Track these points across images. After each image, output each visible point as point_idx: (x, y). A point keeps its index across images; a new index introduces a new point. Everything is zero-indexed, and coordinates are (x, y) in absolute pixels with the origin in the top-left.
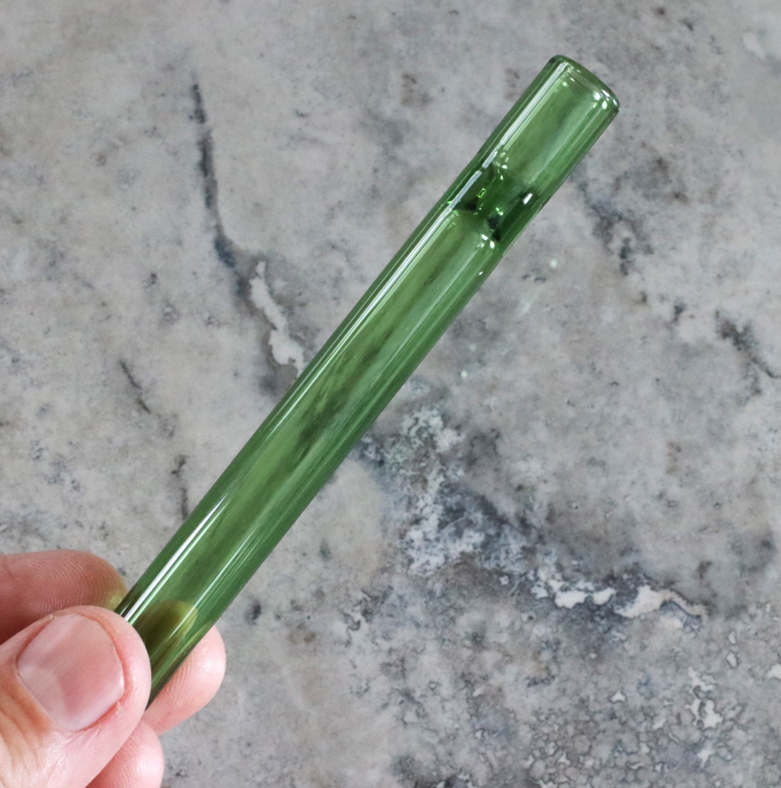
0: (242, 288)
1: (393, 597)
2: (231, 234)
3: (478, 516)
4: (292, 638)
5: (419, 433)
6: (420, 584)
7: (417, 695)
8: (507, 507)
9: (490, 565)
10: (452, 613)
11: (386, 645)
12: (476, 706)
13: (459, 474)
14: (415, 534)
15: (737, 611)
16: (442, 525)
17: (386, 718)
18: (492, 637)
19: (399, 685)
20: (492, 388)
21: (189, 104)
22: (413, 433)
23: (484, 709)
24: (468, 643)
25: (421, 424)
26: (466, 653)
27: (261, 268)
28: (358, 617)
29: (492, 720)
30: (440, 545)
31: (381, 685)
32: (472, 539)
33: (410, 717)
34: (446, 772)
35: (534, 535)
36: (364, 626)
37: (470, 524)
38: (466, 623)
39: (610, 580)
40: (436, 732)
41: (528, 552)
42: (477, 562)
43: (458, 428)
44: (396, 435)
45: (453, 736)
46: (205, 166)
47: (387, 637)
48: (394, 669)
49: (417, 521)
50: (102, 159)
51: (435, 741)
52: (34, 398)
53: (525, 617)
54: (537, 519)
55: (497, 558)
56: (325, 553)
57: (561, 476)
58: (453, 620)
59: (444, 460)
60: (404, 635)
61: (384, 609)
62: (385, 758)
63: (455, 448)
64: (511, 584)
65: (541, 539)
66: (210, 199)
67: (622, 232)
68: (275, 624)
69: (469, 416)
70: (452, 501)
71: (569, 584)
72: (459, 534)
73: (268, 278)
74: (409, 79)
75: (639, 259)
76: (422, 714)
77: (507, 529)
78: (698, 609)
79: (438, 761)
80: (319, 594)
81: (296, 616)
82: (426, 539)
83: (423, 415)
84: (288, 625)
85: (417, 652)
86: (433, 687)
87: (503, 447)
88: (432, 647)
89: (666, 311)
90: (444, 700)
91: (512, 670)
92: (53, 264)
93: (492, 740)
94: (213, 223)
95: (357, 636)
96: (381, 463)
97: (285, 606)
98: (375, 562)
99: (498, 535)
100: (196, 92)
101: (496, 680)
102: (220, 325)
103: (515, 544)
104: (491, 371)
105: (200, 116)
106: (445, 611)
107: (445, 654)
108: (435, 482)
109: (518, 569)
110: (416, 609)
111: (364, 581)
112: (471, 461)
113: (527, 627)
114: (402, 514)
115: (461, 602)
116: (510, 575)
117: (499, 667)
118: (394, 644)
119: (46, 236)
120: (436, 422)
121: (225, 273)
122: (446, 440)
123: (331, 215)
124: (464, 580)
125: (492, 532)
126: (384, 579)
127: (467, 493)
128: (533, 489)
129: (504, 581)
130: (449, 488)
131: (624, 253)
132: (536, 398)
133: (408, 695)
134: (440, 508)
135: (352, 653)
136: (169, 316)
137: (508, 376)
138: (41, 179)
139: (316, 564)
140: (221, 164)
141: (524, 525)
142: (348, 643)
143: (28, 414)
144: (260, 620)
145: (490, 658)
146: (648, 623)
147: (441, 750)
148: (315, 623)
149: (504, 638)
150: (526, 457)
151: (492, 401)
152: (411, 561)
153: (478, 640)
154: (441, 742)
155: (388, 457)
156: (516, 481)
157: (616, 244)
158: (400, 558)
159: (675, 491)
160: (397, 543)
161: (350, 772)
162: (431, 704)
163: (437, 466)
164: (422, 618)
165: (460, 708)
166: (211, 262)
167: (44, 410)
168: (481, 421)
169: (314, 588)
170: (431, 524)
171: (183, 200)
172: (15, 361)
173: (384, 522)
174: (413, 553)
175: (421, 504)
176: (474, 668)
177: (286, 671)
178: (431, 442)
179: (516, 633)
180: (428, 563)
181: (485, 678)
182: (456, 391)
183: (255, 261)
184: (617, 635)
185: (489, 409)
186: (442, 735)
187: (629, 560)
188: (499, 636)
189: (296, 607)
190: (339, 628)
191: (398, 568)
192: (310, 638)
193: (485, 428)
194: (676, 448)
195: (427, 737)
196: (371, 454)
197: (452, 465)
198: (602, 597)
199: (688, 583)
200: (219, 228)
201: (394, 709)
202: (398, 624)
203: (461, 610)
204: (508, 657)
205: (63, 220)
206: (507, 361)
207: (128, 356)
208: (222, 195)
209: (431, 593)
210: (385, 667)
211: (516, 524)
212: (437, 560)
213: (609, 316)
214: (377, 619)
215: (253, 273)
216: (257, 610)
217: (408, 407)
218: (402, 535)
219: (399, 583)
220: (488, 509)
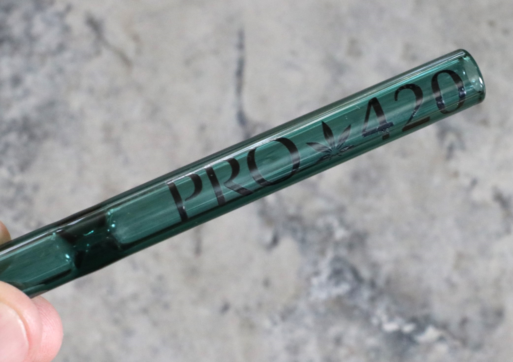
2: (248, 110)
3: (349, 276)
6: (313, 308)
8: (365, 273)
9: (350, 303)
11: (289, 336)
13: (343, 252)
14: (315, 281)
15: (478, 347)
16: (330, 278)
19: (293, 358)
20: (368, 209)
21: (235, 40)
24: (333, 341)
26: (330, 347)
27: (259, 129)
30: (327, 289)
31: (284, 357)
32: (344, 288)
35: (377, 290)
36: (280, 325)
37: (344, 279)
39: (413, 320)
41: (373, 299)
43: (347, 228)
46: (240, 73)
47: (291, 331)
49: (317, 274)
50: (188, 63)
54: (380, 282)
56: (267, 283)
57: (397, 261)
59: (337, 244)
60: (300, 333)
63: (344, 239)
65: (380, 293)
67: (451, 138)
68: (234, 317)
69: (353, 223)
70: (338, 266)
71: (391, 319)
72: (337, 284)
74: (353, 42)
75: (458, 153)
78: (457, 343)
80: (260, 305)
81: (246, 314)
82: (320, 284)
83: (330, 219)
84: (241, 317)
87: (369, 242)
88: (314, 341)
89: (466, 182)
91: (353, 360)
92: (153, 113)
95: (277, 330)
96: (304, 240)
100: (241, 35)
103: (366, 294)
104: (369, 201)
105: (241, 46)
108: (330, 254)
109: (365, 306)
110: (309, 320)
112: (351, 246)
114: (309, 269)
116: (361, 310)
117: (347, 357)
118: (295, 336)
119: (152, 98)
120: (336, 223)
121: (240, 129)
122: (340, 233)
124: (337, 308)
125: (355, 285)
126: (294, 302)
127: (346, 263)
128: (381, 266)
129: (357, 312)
130: (337, 259)
131: (451, 149)
132: (390, 219)
134: (330, 269)
135: (271, 338)
137: (378, 205)
140: (248, 73)
141: (373, 284)
142: (270, 332)
145: (343, 352)
146: (429, 346)
149: (352, 342)
152: (309, 294)
153: (338, 341)
155: (308, 238)
157: (447, 143)
158: (304, 292)
159: (456, 278)
160: (305, 283)
164: (311, 325)
168: (360, 227)
182: (349, 208)
183: (257, 125)
184: (412, 350)
185: (364, 221)
187: (425, 312)
188: (349, 341)
189: (247, 309)
190: (267, 323)
192: (251, 326)
194: (460, 256)
197: (341, 247)
198: (408, 328)
199: (454, 327)
200: (241, 107)
204: (352, 353)
206: (379, 196)
211: (368, 283)
212: (323, 296)
213: (437, 180)
215: (254, 131)
216: (225, 308)
217: (322, 213)
218: (308, 280)
219: (302, 305)
220: (355, 273)
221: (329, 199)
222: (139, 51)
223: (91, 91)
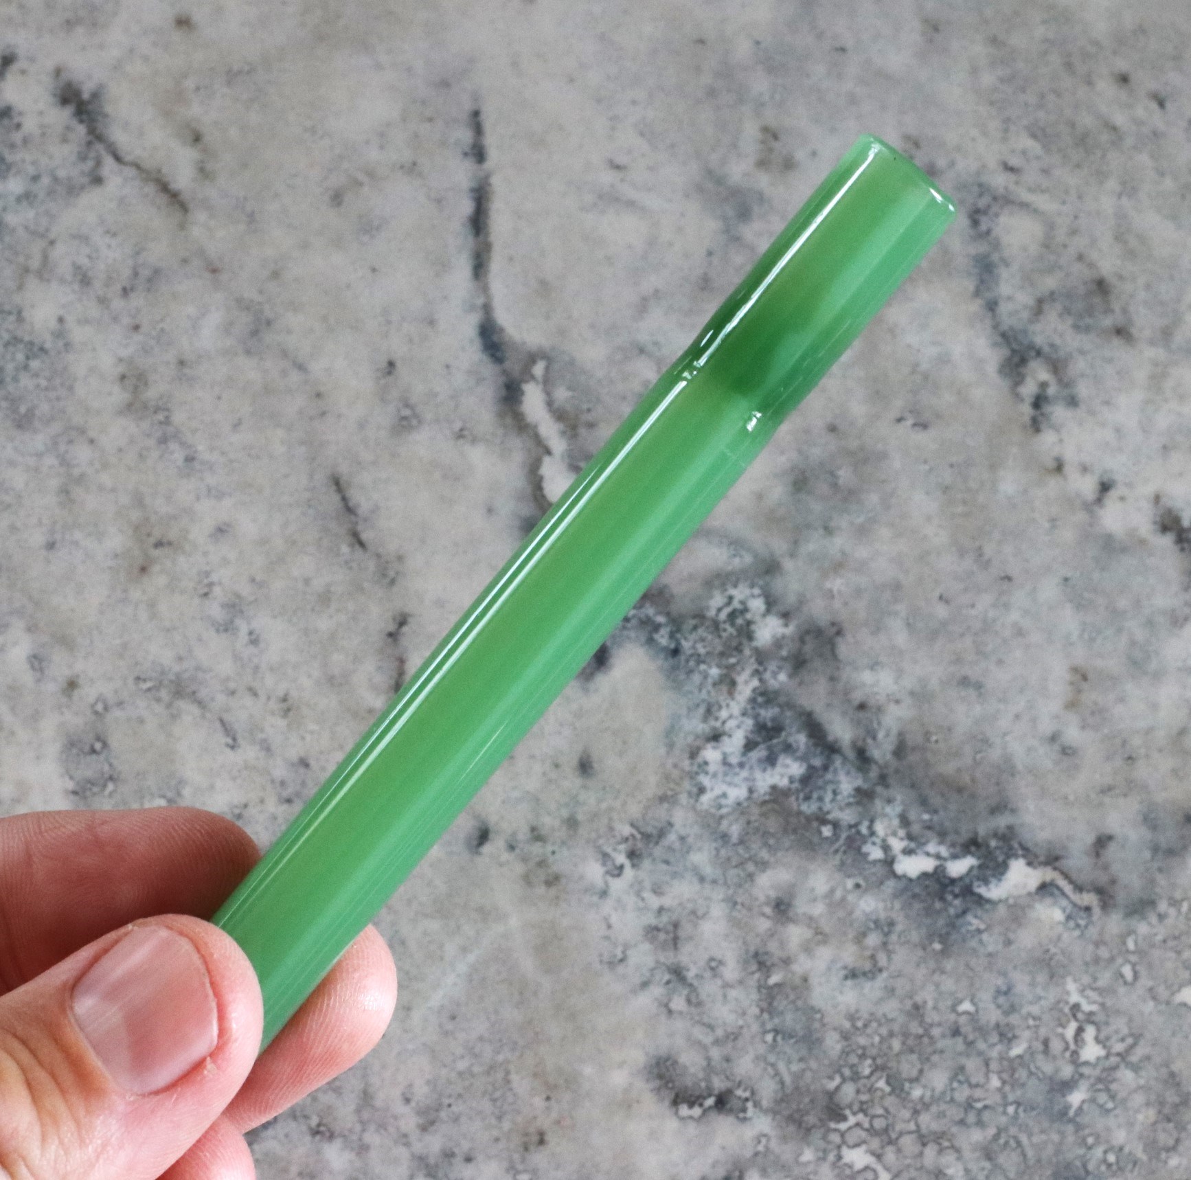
0: (511, 394)
1: (672, 837)
2: (503, 318)
3: (801, 740)
4: (527, 879)
5: (732, 616)
6: (711, 824)
7: (690, 974)
8: (841, 730)
9: (809, 808)
10: (751, 867)
11: (654, 902)
12: (770, 997)
13: (780, 679)
14: (711, 754)
15: (1142, 906)
16: (749, 746)
17: (645, 1001)
18: (801, 906)
19: (668, 957)
20: (838, 566)
21: (465, 136)
22: (723, 616)
23: (781, 1003)
24: (768, 910)
25: (736, 604)
26: (764, 925)
27: (539, 369)
28: (621, 859)
29: (790, 1020)
30: (744, 773)
31: (643, 956)
32: (789, 770)
33: (678, 1003)
34: (719, 1084)
35: (874, 773)
36: (629, 872)
37: (788, 748)
38: (768, 883)
39: (972, 845)
40: (711, 1027)
41: (864, 796)
42: (792, 802)
43: (786, 616)
44: (700, 616)
45: (734, 1036)
46: (478, 222)
47: (657, 891)
48: (662, 936)
49: (716, 737)
50: (337, 198)
51: (708, 1040)
52: (209, 513)
53: (850, 883)
54: (881, 752)
55: (820, 799)
56: (585, 767)
57: (921, 696)
58: (751, 877)
59: (761, 657)
60: (682, 891)
61: (658, 851)
62: (638, 1057)
63: (778, 643)
64: (836, 836)
65: (883, 779)
66: (479, 267)
67: (1039, 373)
68: (506, 856)
69: (802, 601)
70: (768, 714)
71: (915, 845)
72: (771, 760)
73: (547, 383)
74: (771, 134)
75: (1058, 412)
76: (694, 1001)
77: (838, 762)
78: (1089, 899)
79: (709, 1068)
80: (571, 823)
81: (537, 849)
82: (725, 762)
83: (739, 593)
84: (525, 860)
85: (696, 916)
86: (714, 966)
87: (844, 649)
88: (718, 911)
89: (1087, 486)
90: (726, 985)
91: (824, 954)
92: (255, 333)
93: (788, 1048)
94: (480, 301)
95: (617, 885)
96: (676, 652)
97: (523, 834)
98: (652, 784)
99: (826, 768)
100: (476, 121)
101: (802, 965)
102: (474, 440)
103: (847, 783)
104: (838, 543)
105: (478, 153)
106: (741, 864)
107: (735, 923)
108: (746, 686)
109: (847, 817)
110: (701, 858)
111: (635, 810)
112: (798, 663)
113: (850, 898)
114: (695, 725)
115: (764, 854)
116: (836, 825)
117: (807, 949)
118: (667, 901)
119: (250, 294)
120: (757, 605)
121: (489, 370)
122: (768, 630)
123: (643, 306)
124: (773, 824)
125: (817, 762)
126: (661, 812)
127: (789, 705)
128: (880, 709)
129: (827, 831)
130: (765, 696)
131: (1039, 402)
132: (897, 586)
133: (678, 973)
134: (749, 723)
135: (607, 907)
136: (406, 422)
137: (862, 552)
138: (251, 218)
139: (572, 781)
140: (500, 222)
141: (863, 758)
142: (604, 894)
143: (199, 533)
144: (487, 849)
145: (796, 934)
146: (1018, 911)
147: (715, 1053)
148: (562, 862)
149: (818, 909)
150: (874, 666)
151: (836, 584)
152: (702, 790)
153: (782, 908)
154: (717, 1042)
155: (686, 645)
156: (857, 696)
157: (1029, 389)
158: (687, 785)
159: (1073, 734)
160: (686, 764)
161: (588, 1070)
162: (709, 988)
163: (751, 665)
164: (708, 870)
165: (747, 998)
166: (471, 354)
167: (221, 531)
168: (818, 610)
169: (565, 813)
170: (734, 743)
171: (442, 266)
172: (189, 459)
173: (670, 733)
174: (705, 780)
175: (724, 714)
176: (773, 946)
177: (514, 922)
178: (747, 632)
179: (835, 904)
180: (724, 795)
181: (787, 962)
182: (788, 564)
183: (532, 358)
184: (972, 921)
185: (830, 595)
186: (720, 1032)
187: (1002, 821)
188: (810, 906)
189: (537, 835)
190: (594, 871)
191: (683, 798)
192: (553, 881)
193: (823, 619)
194: (1081, 675)
195: (699, 1033)
196: (663, 639)
197: (772, 666)
198: (958, 868)
199: (1078, 860)
200: (487, 308)
201: (657, 991)
202: (675, 875)
203: (763, 865)
204: (821, 936)
205: (275, 275)
206: (862, 532)
207: (344, 469)
208: (496, 265)
209: (725, 837)
210: (652, 932)
211: (851, 754)
212: (737, 793)
213: (1009, 483)
214: (646, 864)
215: (527, 376)
216: (483, 836)
217: (720, 579)
218: (694, 754)
219: (682, 819)
220: (815, 730)
221: (736, 544)
222: (204, 173)
223: (85, 280)
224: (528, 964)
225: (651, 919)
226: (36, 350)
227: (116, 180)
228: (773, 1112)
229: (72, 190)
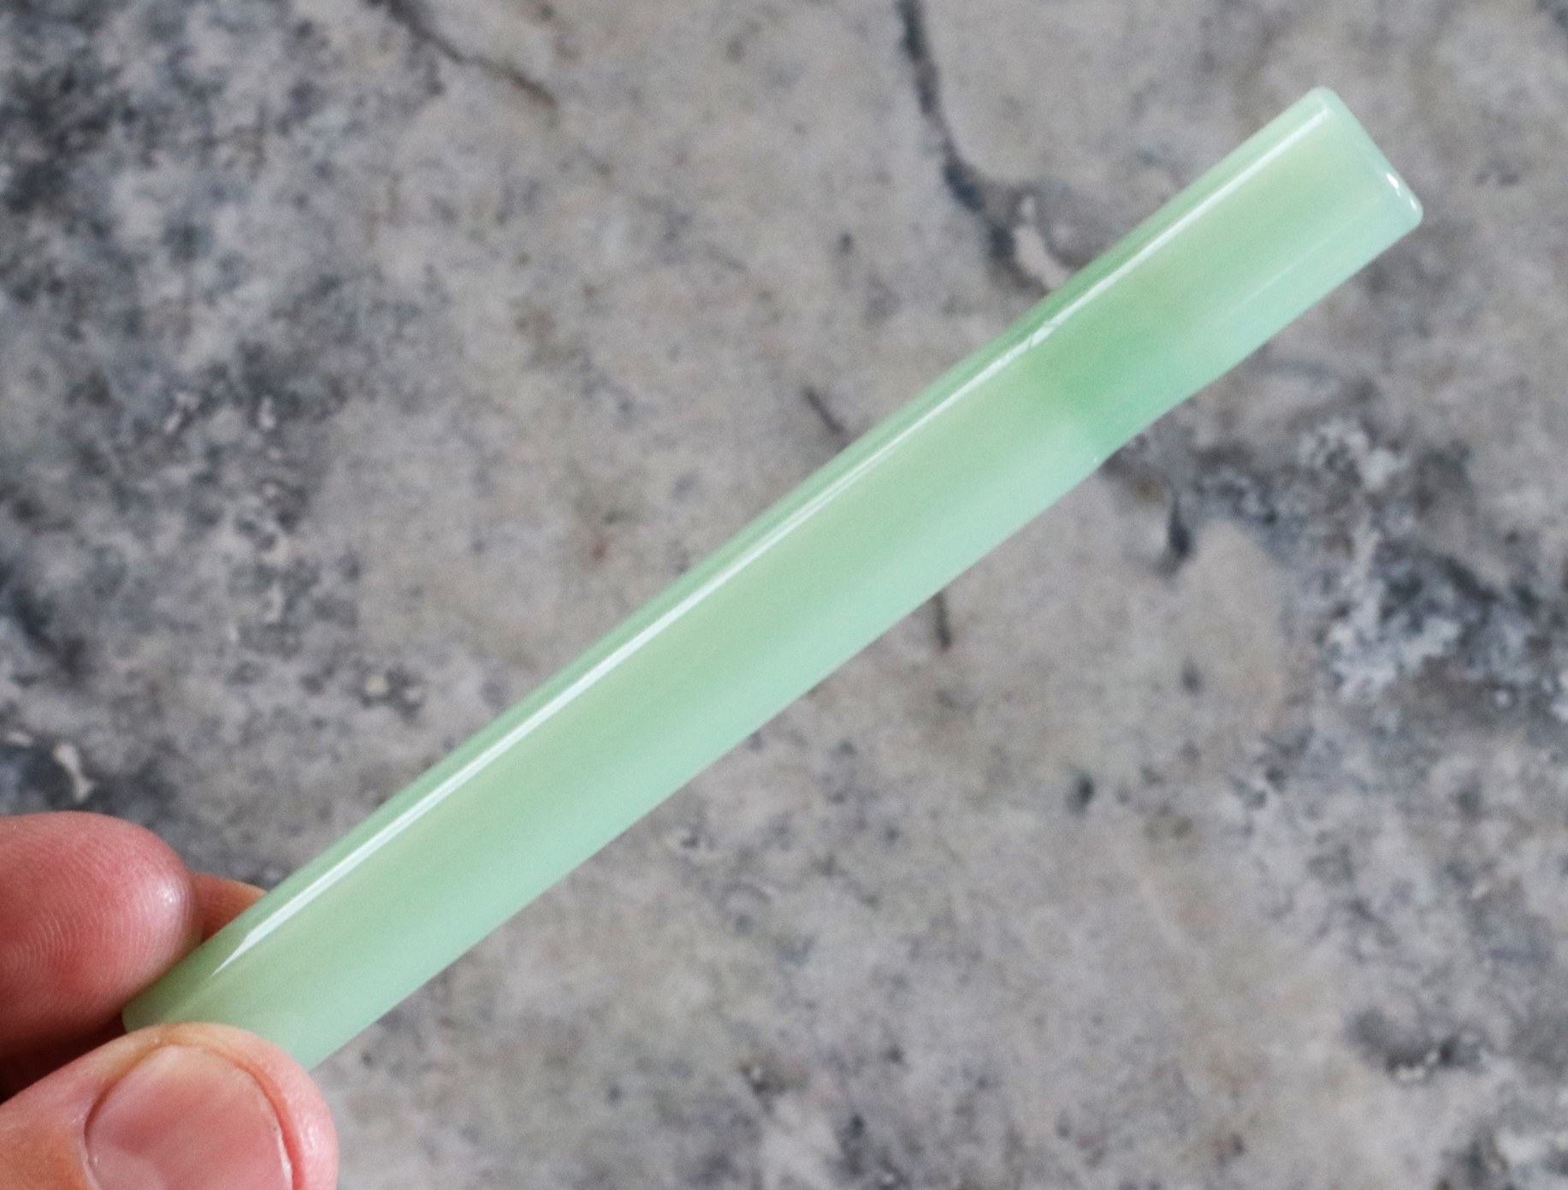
0: (1000, 246)
1: (1316, 746)
2: (974, 154)
3: (1446, 594)
4: (1151, 833)
5: (1331, 461)
6: (1361, 717)
7: (1376, 906)
8: (1493, 571)
9: (1475, 674)
10: (1420, 762)
11: (1311, 828)
12: (1477, 915)
13: (1405, 524)
14: (1342, 634)
16: (1386, 613)
17: (1327, 953)
18: (1492, 796)
19: (1343, 892)
20: (1447, 372)
22: (1320, 461)
23: (1493, 919)
24: (1452, 809)
25: (1332, 445)
26: (1451, 828)
27: (1028, 207)
28: (1259, 783)
29: (1507, 936)
30: (1386, 649)
31: (1312, 897)
32: (1440, 633)
33: (1368, 945)
34: (1439, 1033)
35: (1544, 615)
36: (1274, 800)
37: (1434, 608)
38: (1446, 775)
40: (1413, 966)
41: (1538, 646)
42: (1454, 673)
43: (1395, 446)
44: (1291, 469)
45: (1443, 972)
46: (914, 44)
47: (1313, 812)
48: (1331, 868)
49: (1342, 612)
50: (735, 50)
51: (1413, 981)
52: (664, 468)
53: (1544, 756)
54: (1546, 587)
55: (1487, 662)
56: (1191, 681)
58: (1422, 774)
59: (1377, 503)
60: (1344, 807)
61: (1304, 766)
62: (1331, 1020)
63: (1393, 481)
64: (1515, 701)
65: (1557, 620)
66: (928, 98)
68: (1118, 810)
69: (1411, 423)
70: (1400, 570)
72: (1416, 626)
73: (1043, 225)
76: (1388, 939)
77: (1497, 611)
79: (1423, 1016)
80: (1190, 753)
81: (1155, 795)
82: (1361, 640)
83: (1333, 430)
84: (1142, 809)
85: (1366, 834)
86: (1402, 892)
87: (1476, 472)
88: (1392, 822)
90: (1422, 912)
91: (1532, 847)
92: (671, 236)
93: (1512, 971)
94: (937, 139)
95: (1264, 818)
96: (1270, 519)
97: (1134, 777)
98: (1277, 685)
99: (1484, 621)
101: (1509, 867)
102: (968, 311)
103: (1514, 634)
104: (1440, 344)
106: (1408, 760)
107: (1418, 833)
108: (1366, 542)
109: (1523, 675)
110: (1358, 762)
111: (1263, 721)
112: (1423, 501)
113: (1551, 773)
114: (1315, 603)
115: (1433, 742)
116: (1512, 689)
117: (1510, 845)
118: (1328, 823)
119: (654, 188)
120: (1357, 440)
121: (968, 223)
122: (1378, 468)
123: (1138, 104)
124: (1435, 703)
125: (1473, 615)
126: (1297, 717)
127: (1424, 554)
128: (1535, 537)
129: (1502, 698)
130: (1391, 550)
132: (1522, 384)
133: (1360, 910)
134: (1379, 587)
135: (1256, 846)
136: (880, 307)
137: (1470, 349)
138: (636, 96)
139: (1179, 703)
140: (941, 38)
141: (1527, 601)
142: (1248, 830)
143: (657, 493)
144: (1096, 805)
145: (1492, 831)
147: (1427, 997)
148: (1189, 800)
149: (1513, 796)
150: (1517, 484)
151: (1449, 394)
152: (1338, 680)
153: (1469, 802)
154: (1427, 983)
155: (1282, 507)
156: (1505, 526)
158: (1320, 677)
160: (1314, 652)
161: (1277, 1050)
162: (1402, 919)
163: (1366, 516)
164: (1370, 775)
165: (1451, 922)
166: (942, 207)
167: (684, 486)
168: (1434, 430)
169: (1179, 742)
170: (1367, 614)
171: (881, 106)
172: (625, 407)
173: (1287, 621)
174: (1341, 667)
175: (1346, 581)
176: (1469, 853)
177: (1147, 889)
178: (1351, 475)
179: (1532, 784)
180: (1367, 682)
181: (1489, 866)
182: (1384, 383)
183: (1015, 197)
185: (1443, 410)
186: (1426, 971)
188: (1505, 793)
189: (1151, 777)
190: (1230, 806)
191: (1320, 695)
192: (1183, 828)
193: (1442, 441)
195: (1400, 975)
196: (1252, 505)
197: (1393, 510)
200: (948, 148)
201: (1339, 935)
202: (1330, 791)
203: (1434, 756)
204: (1523, 828)
205: (681, 160)
206: (1466, 324)
207: (818, 379)
208: (949, 92)
209: (1380, 732)
210: (1316, 866)
211: (1511, 599)
212: (1383, 674)
214: (1293, 785)
215: (1015, 217)
216: (1085, 791)
217: (1305, 420)
218: (1320, 637)
219: (1323, 720)
220: (1461, 578)
221: (1316, 372)
222: (565, 52)
223: (446, 213)
224: (1174, 936)
225: (1311, 850)
226: (406, 312)
227: (460, 85)
228: (1513, 1052)
229: (407, 108)
